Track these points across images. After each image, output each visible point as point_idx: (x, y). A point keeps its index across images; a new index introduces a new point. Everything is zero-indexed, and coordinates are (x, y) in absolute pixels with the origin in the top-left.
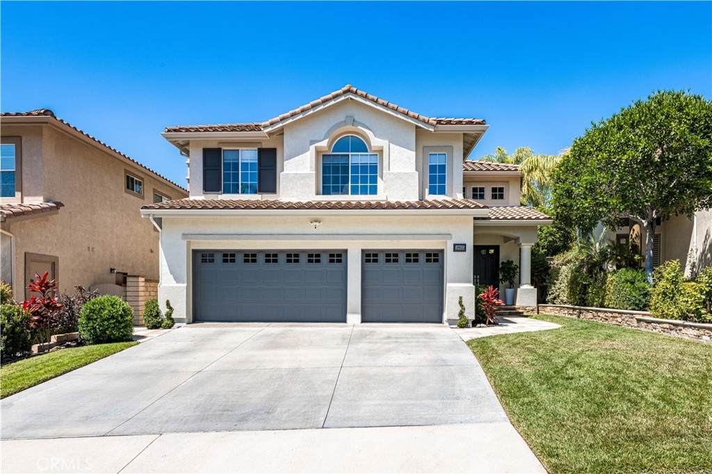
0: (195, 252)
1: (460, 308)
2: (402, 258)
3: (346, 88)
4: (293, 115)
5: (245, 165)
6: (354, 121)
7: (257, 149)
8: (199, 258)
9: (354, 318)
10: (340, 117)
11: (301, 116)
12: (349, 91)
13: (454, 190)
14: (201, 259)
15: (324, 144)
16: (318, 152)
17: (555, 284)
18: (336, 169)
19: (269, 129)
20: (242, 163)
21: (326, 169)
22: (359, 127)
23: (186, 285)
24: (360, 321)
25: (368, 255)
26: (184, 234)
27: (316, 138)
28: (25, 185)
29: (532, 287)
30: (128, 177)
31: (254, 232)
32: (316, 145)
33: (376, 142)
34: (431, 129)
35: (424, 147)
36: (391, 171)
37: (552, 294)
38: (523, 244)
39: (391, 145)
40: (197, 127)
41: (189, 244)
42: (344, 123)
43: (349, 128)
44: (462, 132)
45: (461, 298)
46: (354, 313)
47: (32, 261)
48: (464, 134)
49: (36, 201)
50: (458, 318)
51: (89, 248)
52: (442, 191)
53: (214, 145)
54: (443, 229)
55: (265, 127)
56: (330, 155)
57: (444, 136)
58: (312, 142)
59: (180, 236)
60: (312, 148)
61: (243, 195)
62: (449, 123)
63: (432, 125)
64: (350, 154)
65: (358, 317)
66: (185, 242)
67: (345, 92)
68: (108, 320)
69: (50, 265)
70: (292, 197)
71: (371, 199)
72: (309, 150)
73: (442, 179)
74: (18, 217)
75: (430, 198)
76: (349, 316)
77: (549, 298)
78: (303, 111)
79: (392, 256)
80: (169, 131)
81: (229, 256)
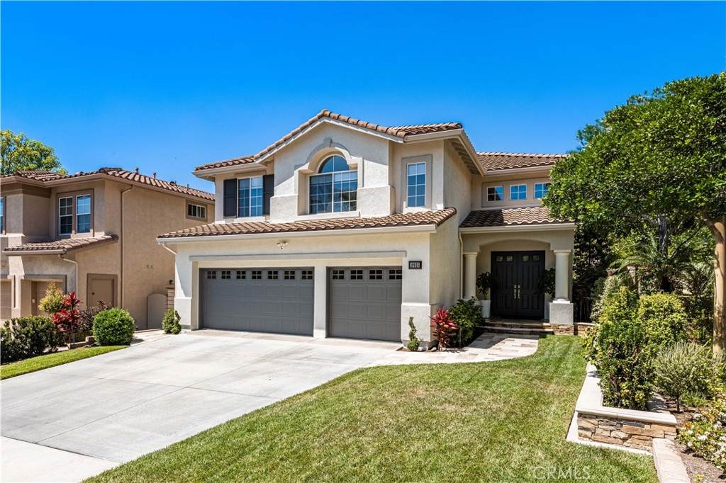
0: (202, 270)
1: (410, 329)
2: (366, 275)
3: (320, 114)
4: (278, 145)
5: (254, 191)
6: (331, 142)
7: (262, 176)
8: (206, 275)
9: (320, 333)
10: (319, 140)
11: (284, 145)
12: (323, 116)
13: (433, 200)
14: (206, 276)
15: (305, 167)
16: (302, 175)
17: (599, 299)
18: (321, 189)
19: (260, 160)
20: (252, 190)
21: (312, 190)
22: (336, 148)
23: (191, 298)
24: (324, 336)
25: (335, 272)
26: (190, 256)
27: (300, 163)
28: (96, 223)
29: (569, 302)
30: (190, 206)
31: (238, 253)
32: (299, 169)
33: (351, 160)
34: (400, 142)
35: (403, 158)
36: (365, 187)
37: (597, 310)
38: (555, 251)
39: (365, 161)
40: (221, 162)
41: (195, 264)
42: (323, 146)
43: (328, 149)
44: (443, 139)
45: (411, 318)
46: (320, 328)
47: (93, 280)
48: (445, 140)
49: (100, 235)
50: (409, 339)
51: (148, 266)
52: (421, 203)
53: (231, 177)
54: (397, 246)
55: (257, 159)
56: (315, 176)
57: (422, 145)
58: (296, 167)
59: (188, 257)
60: (296, 172)
61: (254, 218)
62: (439, 129)
63: (400, 137)
64: (333, 173)
65: (323, 332)
66: (191, 263)
67: (320, 117)
68: (107, 328)
69: (110, 282)
70: (280, 218)
71: (348, 216)
72: (293, 175)
73: (422, 190)
74: (77, 250)
75: (407, 210)
76: (315, 331)
77: (593, 315)
78: (285, 140)
79: (357, 273)
80: (197, 169)
81: (226, 273)
